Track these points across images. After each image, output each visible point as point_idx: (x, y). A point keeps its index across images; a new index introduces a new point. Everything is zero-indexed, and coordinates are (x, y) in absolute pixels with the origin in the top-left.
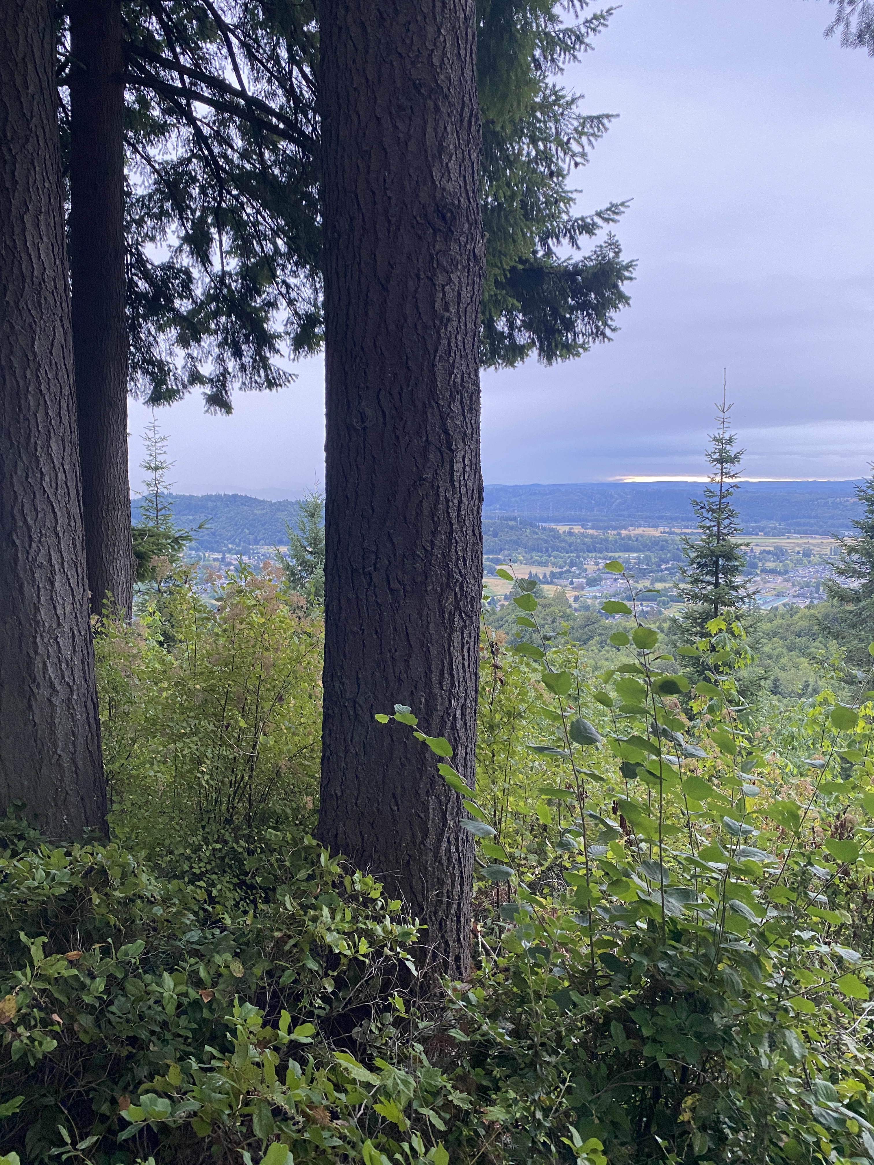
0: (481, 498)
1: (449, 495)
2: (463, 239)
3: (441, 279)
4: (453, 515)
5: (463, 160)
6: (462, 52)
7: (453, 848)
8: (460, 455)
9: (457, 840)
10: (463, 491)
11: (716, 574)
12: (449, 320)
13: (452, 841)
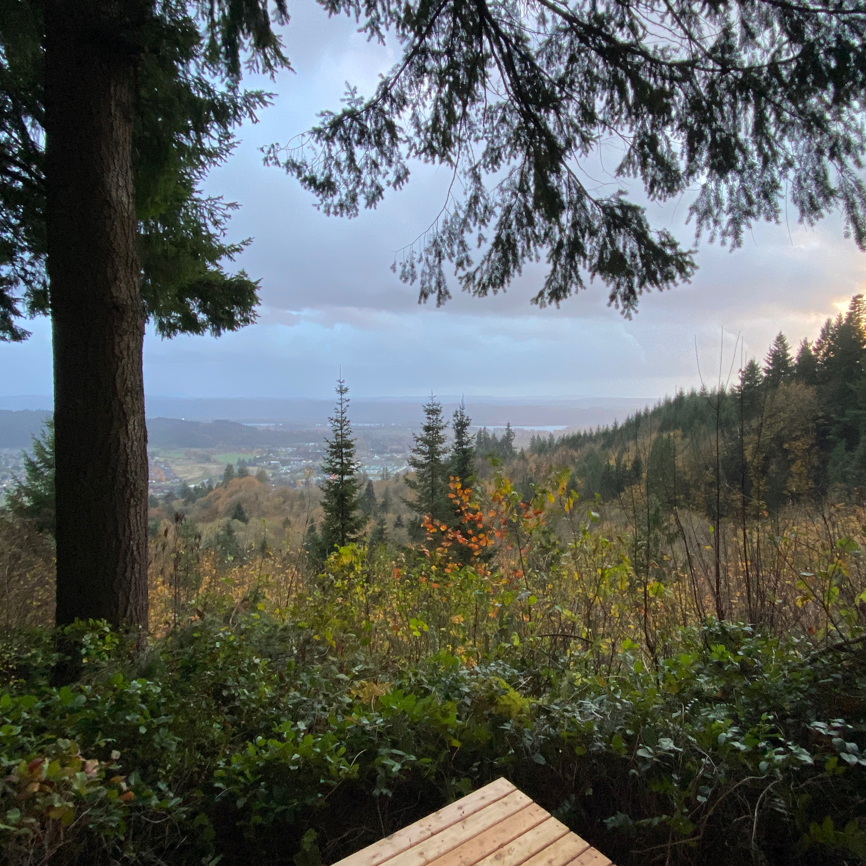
0: (146, 440)
1: (126, 441)
2: (130, 320)
3: (117, 340)
4: (128, 451)
5: (129, 282)
6: (127, 232)
7: (134, 613)
8: (131, 422)
9: (136, 610)
10: (134, 438)
11: (341, 458)
12: (123, 358)
13: (133, 610)
